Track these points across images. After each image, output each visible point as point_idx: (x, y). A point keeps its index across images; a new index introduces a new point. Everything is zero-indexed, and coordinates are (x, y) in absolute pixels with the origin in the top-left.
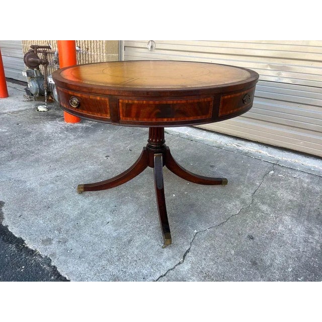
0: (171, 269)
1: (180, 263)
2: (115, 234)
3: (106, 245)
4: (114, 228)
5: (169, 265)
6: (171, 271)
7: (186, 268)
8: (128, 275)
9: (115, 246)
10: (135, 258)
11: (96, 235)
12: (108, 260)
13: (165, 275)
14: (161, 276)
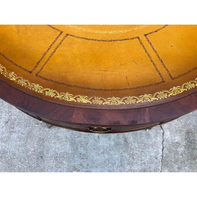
0: (163, 141)
1: (163, 134)
2: (113, 143)
3: (116, 155)
4: (107, 139)
5: (159, 139)
6: (164, 143)
7: (168, 134)
8: (148, 163)
9: (121, 151)
10: (140, 150)
11: (103, 153)
12: (129, 164)
13: (163, 148)
14: (163, 150)
